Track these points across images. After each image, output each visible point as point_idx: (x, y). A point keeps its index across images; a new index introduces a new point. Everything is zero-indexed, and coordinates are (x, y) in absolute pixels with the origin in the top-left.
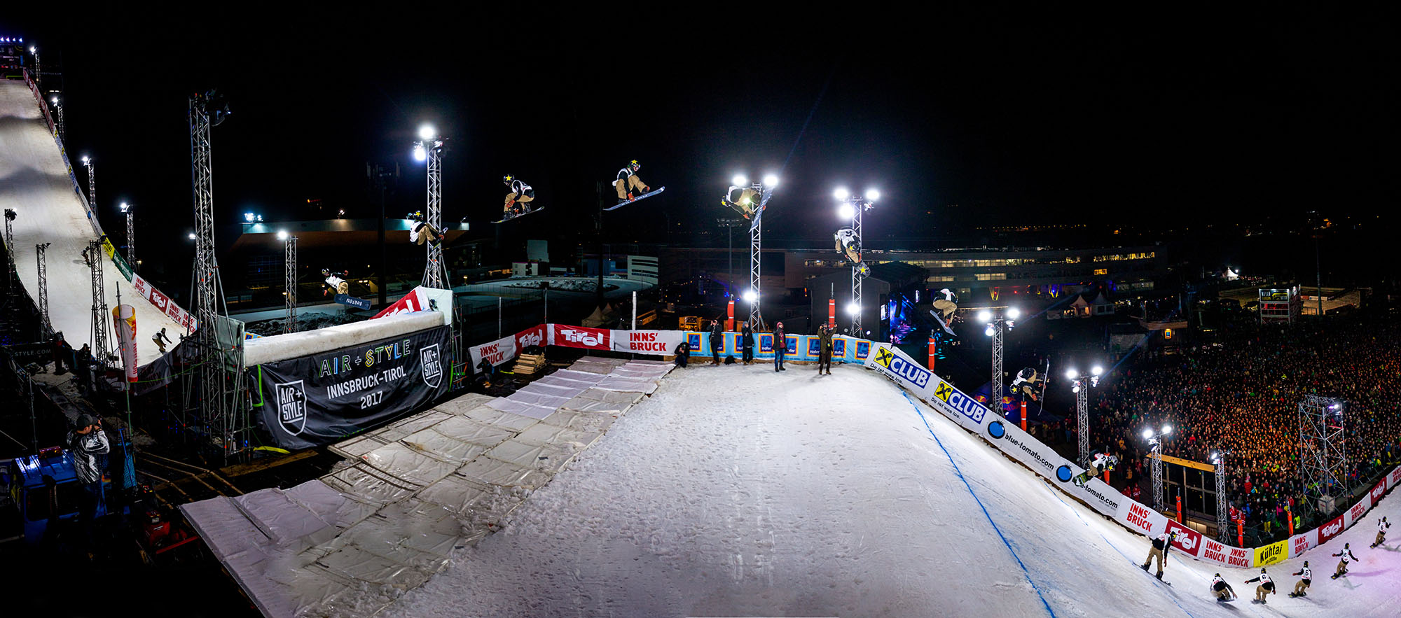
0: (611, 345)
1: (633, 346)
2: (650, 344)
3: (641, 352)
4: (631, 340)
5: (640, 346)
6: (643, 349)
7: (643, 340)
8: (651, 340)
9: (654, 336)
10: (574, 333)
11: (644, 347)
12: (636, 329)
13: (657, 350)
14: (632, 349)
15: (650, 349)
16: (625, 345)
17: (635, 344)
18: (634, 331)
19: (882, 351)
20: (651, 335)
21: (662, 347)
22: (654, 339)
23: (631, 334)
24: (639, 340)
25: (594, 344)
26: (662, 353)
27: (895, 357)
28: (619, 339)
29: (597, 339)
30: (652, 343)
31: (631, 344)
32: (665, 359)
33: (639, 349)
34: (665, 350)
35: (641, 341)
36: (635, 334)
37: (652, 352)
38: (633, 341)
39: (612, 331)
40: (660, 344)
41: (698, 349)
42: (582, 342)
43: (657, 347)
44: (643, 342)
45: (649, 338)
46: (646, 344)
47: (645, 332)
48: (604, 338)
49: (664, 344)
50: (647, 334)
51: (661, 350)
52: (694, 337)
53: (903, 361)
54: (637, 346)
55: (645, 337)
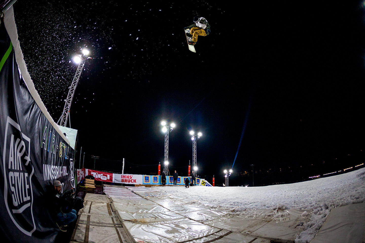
0: (113, 180)
1: (122, 181)
2: (130, 180)
3: (126, 183)
4: (122, 178)
5: (126, 181)
6: (127, 182)
7: (127, 178)
8: (130, 178)
9: (132, 177)
10: (97, 174)
11: (127, 181)
12: (124, 174)
13: (133, 182)
14: (122, 182)
15: (130, 182)
16: (120, 180)
17: (124, 180)
18: (123, 174)
19: (203, 181)
20: (130, 176)
21: (135, 181)
22: (131, 178)
23: (122, 176)
24: (125, 178)
25: (106, 179)
26: (135, 183)
27: (206, 183)
28: (117, 177)
29: (107, 177)
30: (131, 179)
31: (122, 180)
32: (135, 186)
33: (125, 182)
34: (136, 182)
35: (126, 179)
36: (123, 176)
37: (130, 183)
38: (123, 179)
39: (113, 174)
40: (134, 180)
41: (149, 182)
42: (100, 178)
43: (133, 181)
44: (127, 179)
45: (130, 177)
46: (128, 180)
47: (128, 175)
48: (110, 177)
49: (136, 180)
50: (128, 176)
51: (134, 182)
52: (147, 177)
53: (208, 184)
54: (124, 181)
55: (128, 177)
